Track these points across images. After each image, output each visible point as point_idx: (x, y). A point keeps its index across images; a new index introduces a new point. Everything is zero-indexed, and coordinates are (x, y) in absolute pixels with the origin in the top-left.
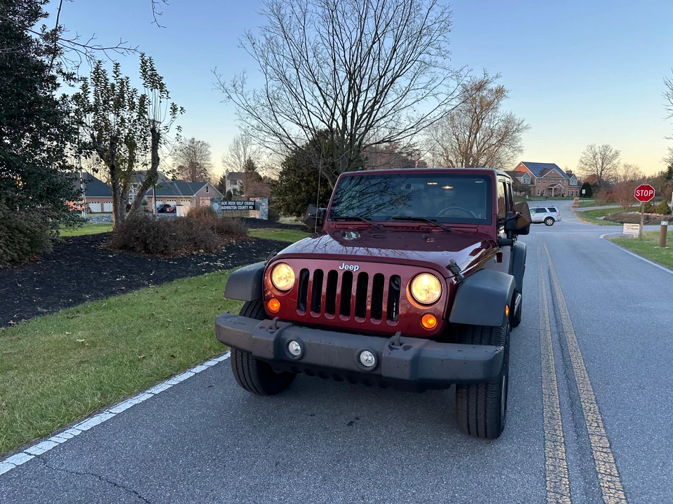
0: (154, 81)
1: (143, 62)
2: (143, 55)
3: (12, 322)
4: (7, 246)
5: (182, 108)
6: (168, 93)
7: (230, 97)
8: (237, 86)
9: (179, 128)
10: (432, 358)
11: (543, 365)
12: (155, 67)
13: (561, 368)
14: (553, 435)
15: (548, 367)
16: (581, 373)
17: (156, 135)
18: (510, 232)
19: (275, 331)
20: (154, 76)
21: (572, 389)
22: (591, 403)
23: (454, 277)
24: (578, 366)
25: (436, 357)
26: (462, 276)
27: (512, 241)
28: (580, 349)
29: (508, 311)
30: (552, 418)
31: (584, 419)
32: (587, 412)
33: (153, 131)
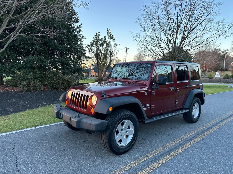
0: (111, 36)
1: (108, 31)
2: (108, 29)
3: (52, 104)
4: (61, 85)
5: (119, 44)
6: (114, 40)
7: (135, 39)
8: (138, 35)
9: (118, 50)
10: (83, 122)
11: (180, 137)
12: (111, 32)
13: (186, 140)
14: (142, 159)
15: (181, 139)
16: (192, 143)
17: (111, 53)
18: (157, 84)
19: (59, 110)
20: (111, 35)
21: (177, 147)
22: (176, 153)
23: (103, 97)
24: (196, 140)
25: (84, 121)
26: (105, 97)
27: (158, 87)
28: (208, 135)
29: (111, 109)
30: (151, 154)
31: (163, 157)
32: (169, 155)
33: (110, 52)
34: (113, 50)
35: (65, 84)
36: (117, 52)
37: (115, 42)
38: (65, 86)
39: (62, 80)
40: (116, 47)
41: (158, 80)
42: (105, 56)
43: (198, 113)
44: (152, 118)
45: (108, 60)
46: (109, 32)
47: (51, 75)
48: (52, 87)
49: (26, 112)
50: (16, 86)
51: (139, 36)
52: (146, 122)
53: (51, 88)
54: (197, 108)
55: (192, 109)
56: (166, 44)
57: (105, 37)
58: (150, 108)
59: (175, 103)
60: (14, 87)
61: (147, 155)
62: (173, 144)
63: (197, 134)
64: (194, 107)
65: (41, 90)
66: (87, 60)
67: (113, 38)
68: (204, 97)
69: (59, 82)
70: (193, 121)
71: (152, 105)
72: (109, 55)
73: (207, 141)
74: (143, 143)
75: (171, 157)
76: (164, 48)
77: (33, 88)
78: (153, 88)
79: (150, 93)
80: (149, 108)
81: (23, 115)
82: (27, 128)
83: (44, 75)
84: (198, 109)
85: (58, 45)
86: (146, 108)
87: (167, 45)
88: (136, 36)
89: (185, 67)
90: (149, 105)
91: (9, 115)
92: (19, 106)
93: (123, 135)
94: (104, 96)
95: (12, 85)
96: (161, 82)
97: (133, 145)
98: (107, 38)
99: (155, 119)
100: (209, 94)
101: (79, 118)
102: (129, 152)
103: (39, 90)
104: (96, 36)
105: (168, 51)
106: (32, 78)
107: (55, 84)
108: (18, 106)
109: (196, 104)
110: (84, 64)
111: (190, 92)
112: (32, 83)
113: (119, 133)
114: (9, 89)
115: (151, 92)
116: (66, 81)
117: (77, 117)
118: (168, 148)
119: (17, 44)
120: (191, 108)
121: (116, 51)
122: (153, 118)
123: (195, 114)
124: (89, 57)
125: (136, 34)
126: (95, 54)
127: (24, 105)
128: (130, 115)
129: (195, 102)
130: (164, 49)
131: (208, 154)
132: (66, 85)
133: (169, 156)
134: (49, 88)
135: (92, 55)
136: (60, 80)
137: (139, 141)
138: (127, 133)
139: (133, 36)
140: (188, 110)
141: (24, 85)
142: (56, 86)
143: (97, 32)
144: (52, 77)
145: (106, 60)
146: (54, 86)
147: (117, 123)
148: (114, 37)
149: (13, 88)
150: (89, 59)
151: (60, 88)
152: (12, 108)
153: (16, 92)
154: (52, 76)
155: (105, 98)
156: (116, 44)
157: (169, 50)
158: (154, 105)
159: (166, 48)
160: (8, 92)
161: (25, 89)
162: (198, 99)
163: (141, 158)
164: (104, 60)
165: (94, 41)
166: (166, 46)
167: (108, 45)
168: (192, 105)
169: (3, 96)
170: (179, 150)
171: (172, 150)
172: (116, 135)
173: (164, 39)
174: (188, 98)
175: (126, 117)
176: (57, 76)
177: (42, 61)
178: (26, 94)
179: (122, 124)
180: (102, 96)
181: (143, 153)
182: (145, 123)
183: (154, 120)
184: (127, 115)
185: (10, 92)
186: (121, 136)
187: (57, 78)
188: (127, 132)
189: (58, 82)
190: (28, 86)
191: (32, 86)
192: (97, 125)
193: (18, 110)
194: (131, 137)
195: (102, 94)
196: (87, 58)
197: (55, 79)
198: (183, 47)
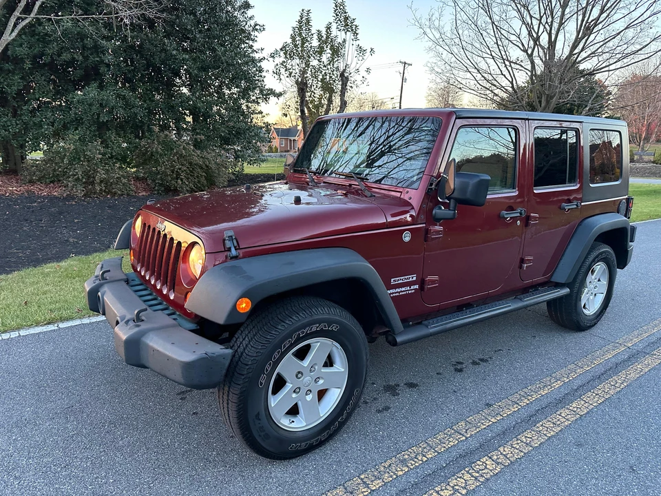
0: (348, 24)
1: (336, 6)
4: (188, 179)
5: (372, 49)
6: (357, 34)
7: (425, 33)
8: (433, 18)
9: (368, 70)
10: (147, 346)
11: (525, 390)
12: (347, 9)
13: (544, 403)
14: (364, 483)
15: (526, 396)
16: (565, 416)
17: (344, 79)
18: (452, 200)
19: (97, 282)
20: (346, 18)
21: (507, 434)
22: (498, 463)
23: (226, 253)
24: (580, 406)
25: (151, 344)
26: (234, 252)
27: (455, 213)
28: (630, 384)
29: (245, 306)
30: (404, 462)
31: (446, 480)
32: (468, 472)
33: (342, 75)
34: (352, 69)
35: (198, 177)
36: (365, 74)
37: (358, 42)
38: (199, 182)
39: (191, 164)
40: (361, 58)
41: (452, 187)
42: (327, 88)
43: (600, 298)
44: (426, 322)
45: (337, 101)
46: (340, 10)
47: (157, 150)
48: (161, 185)
49: (63, 264)
50: (56, 180)
51: (436, 23)
52: (399, 339)
53: (156, 188)
54: (599, 280)
55: (583, 284)
56: (523, 51)
57: (328, 28)
58: (422, 288)
59: (521, 267)
60: (51, 182)
61: (387, 464)
62: (493, 420)
63: (589, 377)
64: (590, 278)
65: (128, 195)
66: (266, 100)
67: (352, 30)
68: (632, 241)
69: (180, 169)
70: (582, 324)
71: (429, 278)
72: (338, 86)
73: (623, 410)
74: (387, 408)
75: (476, 478)
76: (515, 63)
77: (104, 189)
78: (438, 217)
79: (422, 236)
80: (417, 287)
81: (48, 275)
82: (30, 326)
83: (136, 147)
84: (605, 282)
85: (174, 52)
86: (403, 289)
87: (526, 51)
88: (427, 23)
89: (571, 134)
90: (415, 279)
91: (8, 273)
92: (50, 245)
93: (303, 391)
94: (229, 249)
95: (43, 177)
96: (468, 196)
97: (342, 424)
98: (334, 31)
99: (434, 327)
100: (650, 218)
101: (136, 329)
102: (327, 449)
103: (122, 195)
104: (300, 22)
105: (529, 74)
106: (100, 156)
107: (167, 175)
108: (47, 244)
109: (600, 267)
110: (260, 116)
111: (580, 224)
112: (101, 174)
113: (289, 386)
114: (34, 188)
115: (427, 231)
116: (202, 168)
117: (131, 323)
118: (471, 435)
119: (51, 51)
120: (577, 283)
121: (363, 73)
122: (431, 321)
123: (591, 301)
124: (272, 92)
125: (428, 17)
126: (297, 82)
127: (67, 241)
128: (330, 323)
129: (593, 261)
130: (518, 67)
131: (620, 476)
132: (203, 180)
133: (467, 477)
134: (152, 190)
135: (286, 85)
136: (183, 165)
137: (375, 399)
138: (321, 381)
139: (416, 23)
140: (566, 291)
141: (78, 178)
142: (173, 182)
143: (303, 11)
144: (161, 155)
145: (330, 101)
146: (167, 182)
147: (276, 355)
148: (356, 27)
149: (47, 185)
150: (273, 99)
151: (182, 188)
152: (29, 248)
153: (56, 197)
154: (159, 150)
155: (236, 258)
156: (361, 50)
157: (532, 72)
158: (436, 278)
159: (522, 64)
160: (31, 197)
161: (79, 192)
162: (606, 249)
163: (362, 477)
164: (325, 102)
165: (293, 38)
166: (522, 55)
167: (336, 52)
168: (583, 270)
169: (15, 209)
170: (511, 451)
171: (485, 447)
172: (275, 392)
173: (518, 32)
174: (569, 247)
175: (314, 329)
176: (175, 151)
177: (128, 105)
178: (83, 205)
179: (301, 354)
180: (225, 251)
181: (376, 457)
182: (394, 343)
183: (431, 331)
184: (319, 322)
185: (39, 198)
186: (294, 395)
187: (173, 157)
188: (322, 378)
189: (177, 171)
190: (89, 180)
191: (101, 182)
192: (187, 366)
193: (43, 256)
194: (334, 397)
195: (224, 240)
196: (267, 94)
197: (168, 161)
198: (579, 59)
